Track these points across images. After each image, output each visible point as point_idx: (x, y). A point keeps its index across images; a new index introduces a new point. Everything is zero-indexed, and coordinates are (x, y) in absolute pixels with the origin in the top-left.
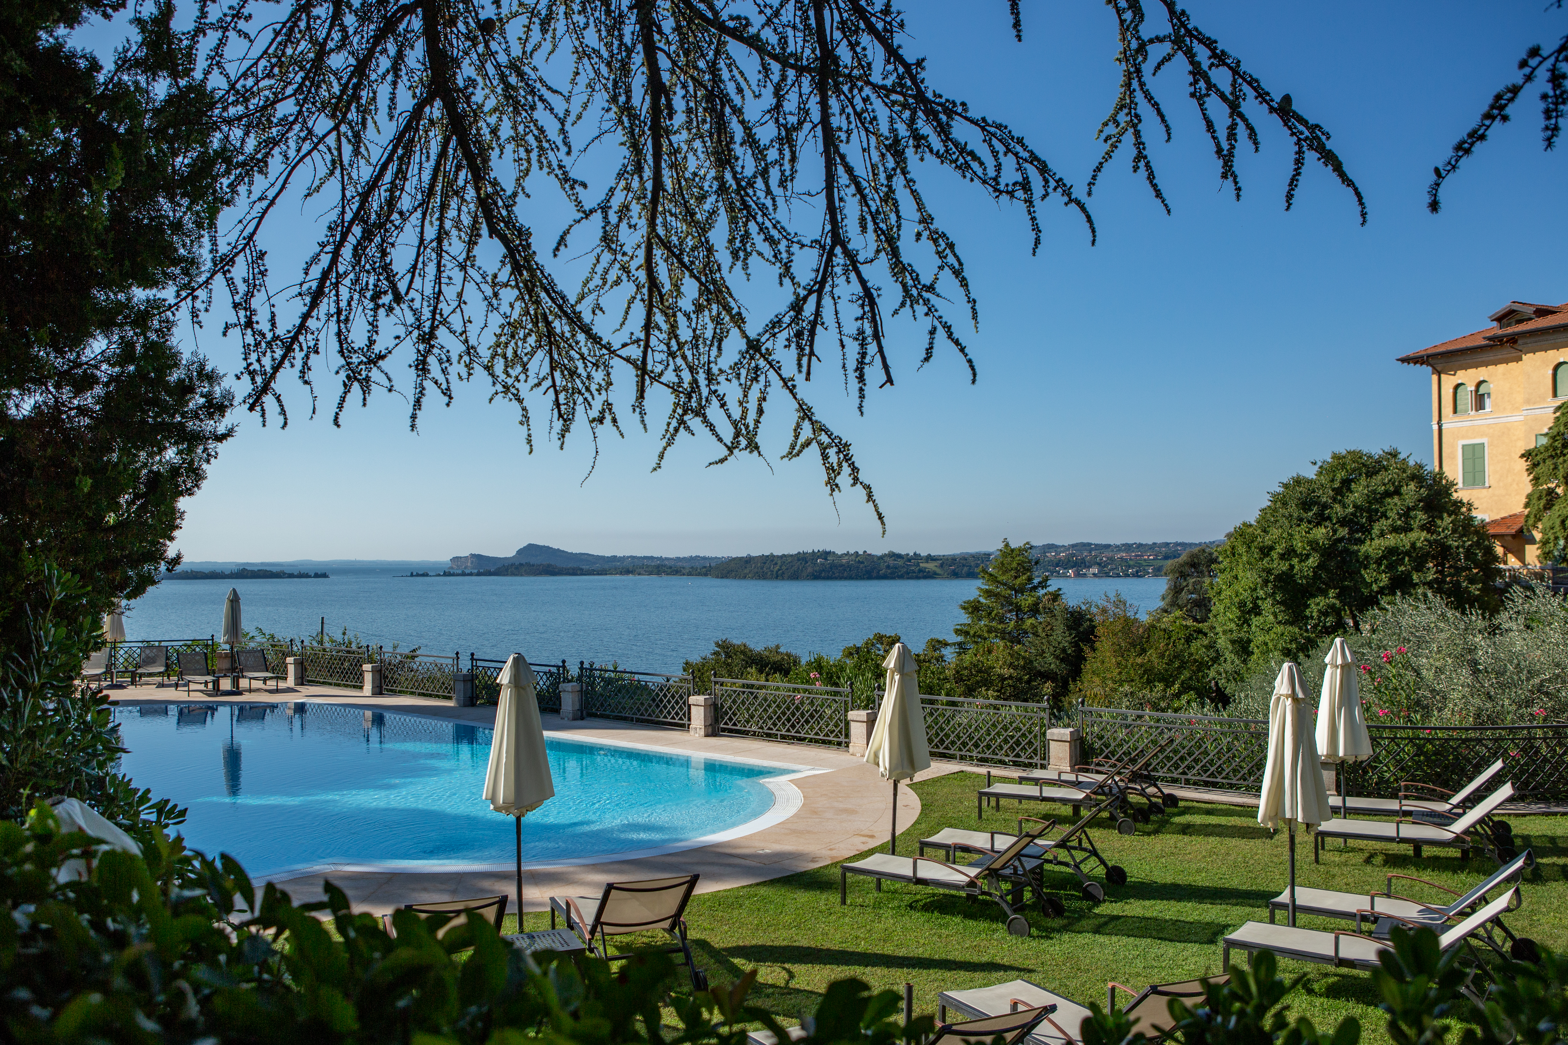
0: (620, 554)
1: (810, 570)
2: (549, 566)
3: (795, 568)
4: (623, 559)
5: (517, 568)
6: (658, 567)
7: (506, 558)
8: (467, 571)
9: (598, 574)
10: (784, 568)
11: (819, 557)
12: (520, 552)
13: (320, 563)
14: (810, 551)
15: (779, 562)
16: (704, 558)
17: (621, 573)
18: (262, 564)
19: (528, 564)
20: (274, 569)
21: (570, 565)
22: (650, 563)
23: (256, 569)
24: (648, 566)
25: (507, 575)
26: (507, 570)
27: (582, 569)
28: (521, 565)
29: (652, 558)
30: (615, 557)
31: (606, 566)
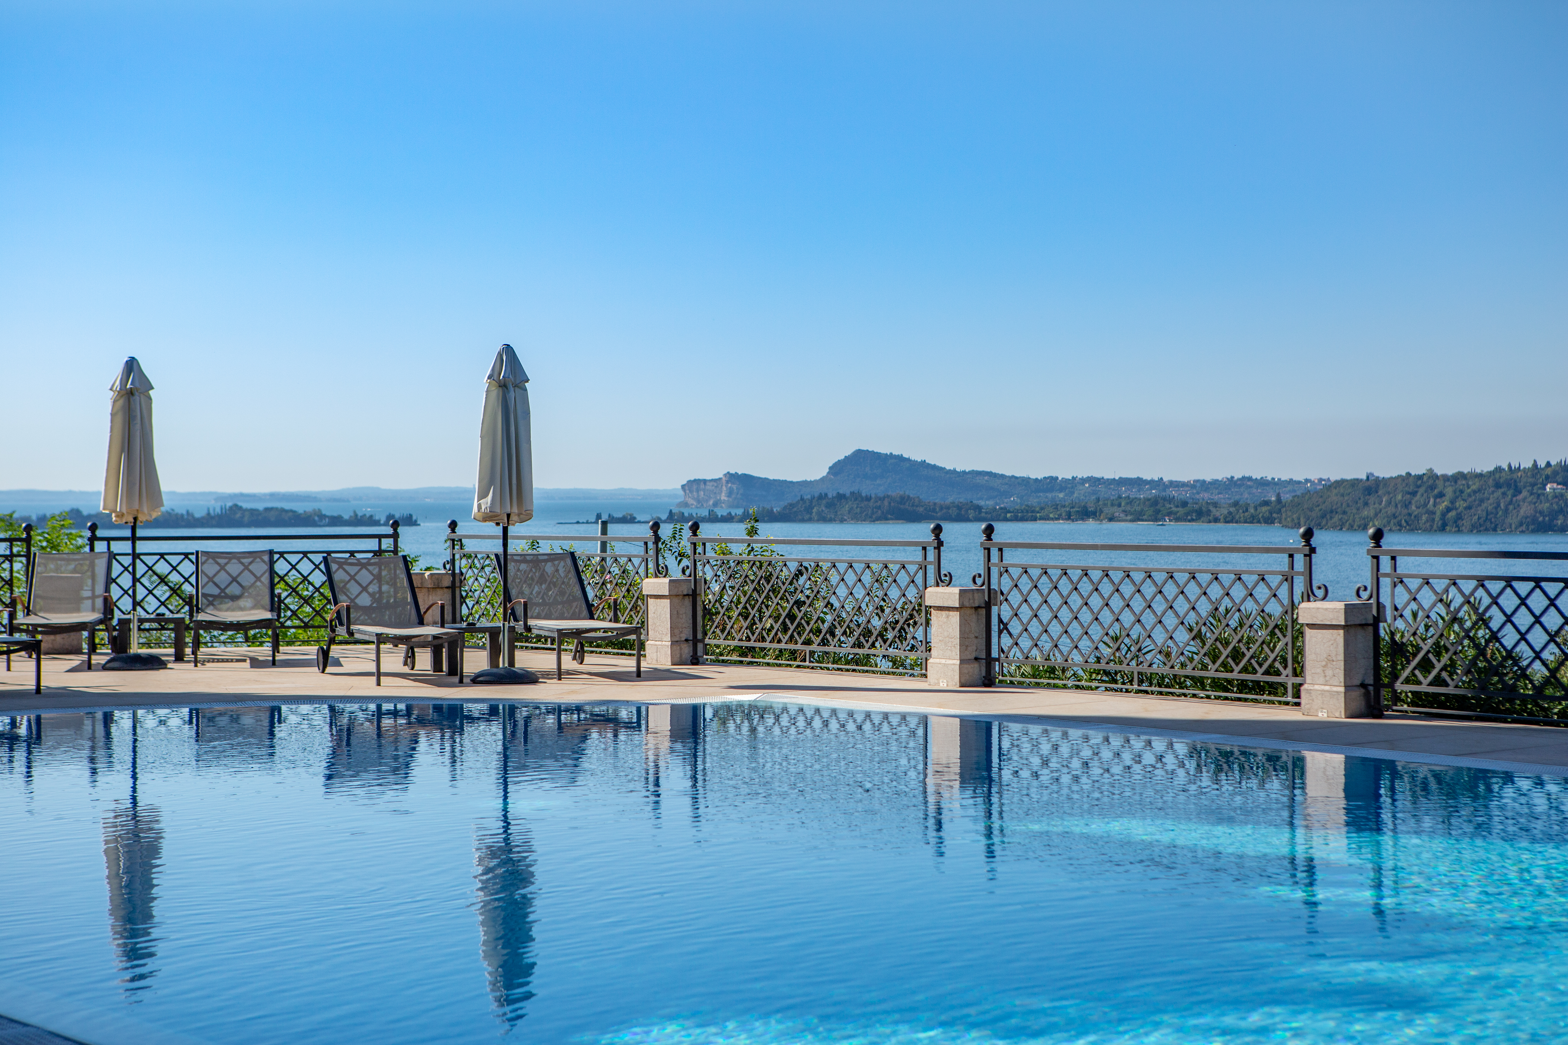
0: (1064, 473)
1: (1526, 510)
2: (903, 499)
3: (1489, 505)
4: (1072, 484)
5: (831, 505)
6: (1154, 502)
7: (805, 484)
8: (721, 512)
9: (1015, 519)
10: (1461, 504)
11: (1548, 479)
12: (837, 469)
13: (396, 495)
14: (1527, 464)
15: (1449, 492)
16: (1263, 483)
17: (1069, 517)
18: (273, 496)
19: (856, 496)
20: (300, 508)
21: (951, 498)
22: (1134, 493)
23: (260, 506)
24: (1130, 501)
25: (810, 520)
26: (809, 510)
27: (979, 508)
28: (841, 497)
29: (1138, 482)
30: (1054, 479)
31: (1033, 501)
